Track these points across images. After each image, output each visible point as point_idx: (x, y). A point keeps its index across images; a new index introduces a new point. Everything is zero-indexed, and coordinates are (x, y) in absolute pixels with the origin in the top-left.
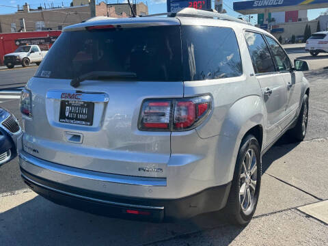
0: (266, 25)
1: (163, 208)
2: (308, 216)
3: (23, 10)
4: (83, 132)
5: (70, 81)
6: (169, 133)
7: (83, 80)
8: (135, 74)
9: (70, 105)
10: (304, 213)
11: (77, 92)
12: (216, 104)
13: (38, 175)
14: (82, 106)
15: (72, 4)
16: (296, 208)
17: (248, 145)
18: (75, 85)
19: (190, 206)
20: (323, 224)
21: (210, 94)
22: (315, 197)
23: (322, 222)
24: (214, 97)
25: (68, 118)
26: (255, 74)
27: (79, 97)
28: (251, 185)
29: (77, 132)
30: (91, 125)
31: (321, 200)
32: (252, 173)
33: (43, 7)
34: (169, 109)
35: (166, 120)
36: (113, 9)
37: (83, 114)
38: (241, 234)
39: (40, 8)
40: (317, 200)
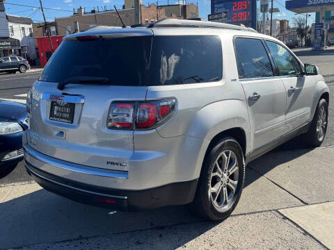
0: (322, 24)
1: (126, 198)
2: (285, 218)
3: (78, 14)
4: (66, 129)
5: (57, 84)
6: (132, 132)
7: (67, 83)
8: (107, 79)
9: (57, 105)
10: (282, 215)
11: (64, 94)
12: (180, 107)
13: (41, 168)
14: (66, 106)
15: (124, 7)
16: (277, 211)
17: (223, 145)
18: (61, 87)
19: (152, 198)
20: (295, 226)
21: (175, 98)
22: (302, 201)
23: (295, 224)
24: (179, 101)
25: (56, 116)
26: (238, 79)
27: (62, 98)
28: (229, 184)
29: (61, 128)
30: (72, 123)
31: (307, 204)
32: (231, 173)
33: (96, 10)
34: (132, 110)
35: (130, 120)
36: (163, 11)
37: (66, 113)
38: (213, 229)
39: (93, 12)
40: (302, 204)
